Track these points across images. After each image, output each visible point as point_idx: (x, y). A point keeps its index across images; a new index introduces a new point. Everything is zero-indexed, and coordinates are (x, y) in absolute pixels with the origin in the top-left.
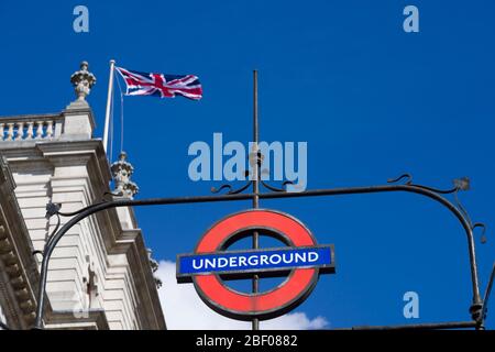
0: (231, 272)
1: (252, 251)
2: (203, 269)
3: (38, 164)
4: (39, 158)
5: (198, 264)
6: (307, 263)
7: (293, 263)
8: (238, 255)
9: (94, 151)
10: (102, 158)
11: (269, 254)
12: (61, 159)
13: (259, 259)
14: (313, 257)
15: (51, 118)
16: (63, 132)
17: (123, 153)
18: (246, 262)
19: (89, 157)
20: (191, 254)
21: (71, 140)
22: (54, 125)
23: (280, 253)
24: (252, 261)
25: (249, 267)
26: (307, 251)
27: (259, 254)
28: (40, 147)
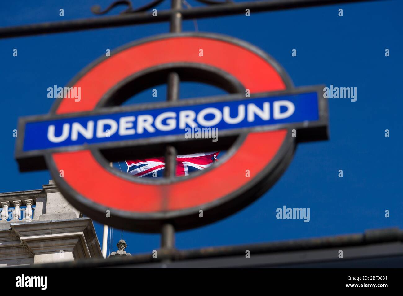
0: (122, 143)
1: (164, 104)
2: (68, 142)
3: (14, 251)
4: (15, 244)
5: (58, 133)
6: (272, 121)
7: (245, 123)
8: (136, 114)
9: (82, 233)
10: (93, 242)
11: (197, 109)
12: (42, 244)
13: (177, 119)
14: (283, 109)
15: (31, 196)
16: (44, 211)
17: (122, 241)
18: (153, 125)
19: (76, 241)
20: (47, 116)
21: (54, 220)
22: (34, 204)
23: (220, 106)
24: (164, 122)
25: (158, 133)
26: (271, 100)
27: (177, 110)
28: (16, 231)
